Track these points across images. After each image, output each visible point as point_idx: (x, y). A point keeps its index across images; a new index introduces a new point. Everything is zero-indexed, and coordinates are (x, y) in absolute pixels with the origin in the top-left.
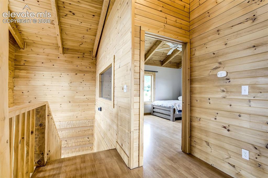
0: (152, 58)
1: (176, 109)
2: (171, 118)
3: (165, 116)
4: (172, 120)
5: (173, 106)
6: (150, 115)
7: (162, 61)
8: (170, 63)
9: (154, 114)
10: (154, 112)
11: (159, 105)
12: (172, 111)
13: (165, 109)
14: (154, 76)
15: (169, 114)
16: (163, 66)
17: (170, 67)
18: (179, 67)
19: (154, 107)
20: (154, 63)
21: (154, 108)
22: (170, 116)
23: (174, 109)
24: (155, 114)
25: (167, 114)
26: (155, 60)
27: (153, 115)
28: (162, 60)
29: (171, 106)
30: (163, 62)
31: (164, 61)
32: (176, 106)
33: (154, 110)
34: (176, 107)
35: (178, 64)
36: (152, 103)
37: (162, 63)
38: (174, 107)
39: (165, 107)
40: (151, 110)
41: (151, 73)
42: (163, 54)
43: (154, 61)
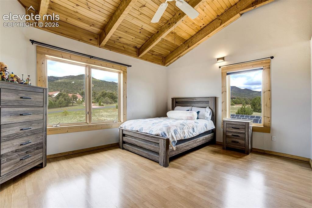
0: (120, 38)
1: (171, 140)
2: (161, 158)
3: (147, 154)
4: (162, 164)
5: (165, 134)
6: (117, 148)
7: (139, 49)
8: (153, 54)
9: (124, 147)
10: (124, 142)
11: (134, 129)
12: (162, 143)
13: (146, 138)
14: (124, 74)
15: (156, 150)
16: (140, 56)
17: (152, 62)
18: (166, 63)
19: (124, 132)
20: (123, 49)
21: (124, 135)
22: (158, 153)
23: (168, 141)
24: (126, 146)
25: (152, 149)
26: (127, 44)
27: (123, 149)
28: (139, 46)
29: (160, 132)
30: (141, 50)
31: (143, 48)
32: (170, 134)
33: (125, 139)
34: (170, 136)
35: (165, 58)
36: (121, 126)
37: (138, 51)
38: (167, 135)
39: (146, 135)
40: (119, 138)
41: (119, 66)
42: (140, 32)
43: (125, 46)
